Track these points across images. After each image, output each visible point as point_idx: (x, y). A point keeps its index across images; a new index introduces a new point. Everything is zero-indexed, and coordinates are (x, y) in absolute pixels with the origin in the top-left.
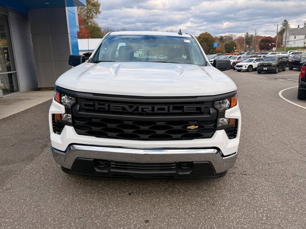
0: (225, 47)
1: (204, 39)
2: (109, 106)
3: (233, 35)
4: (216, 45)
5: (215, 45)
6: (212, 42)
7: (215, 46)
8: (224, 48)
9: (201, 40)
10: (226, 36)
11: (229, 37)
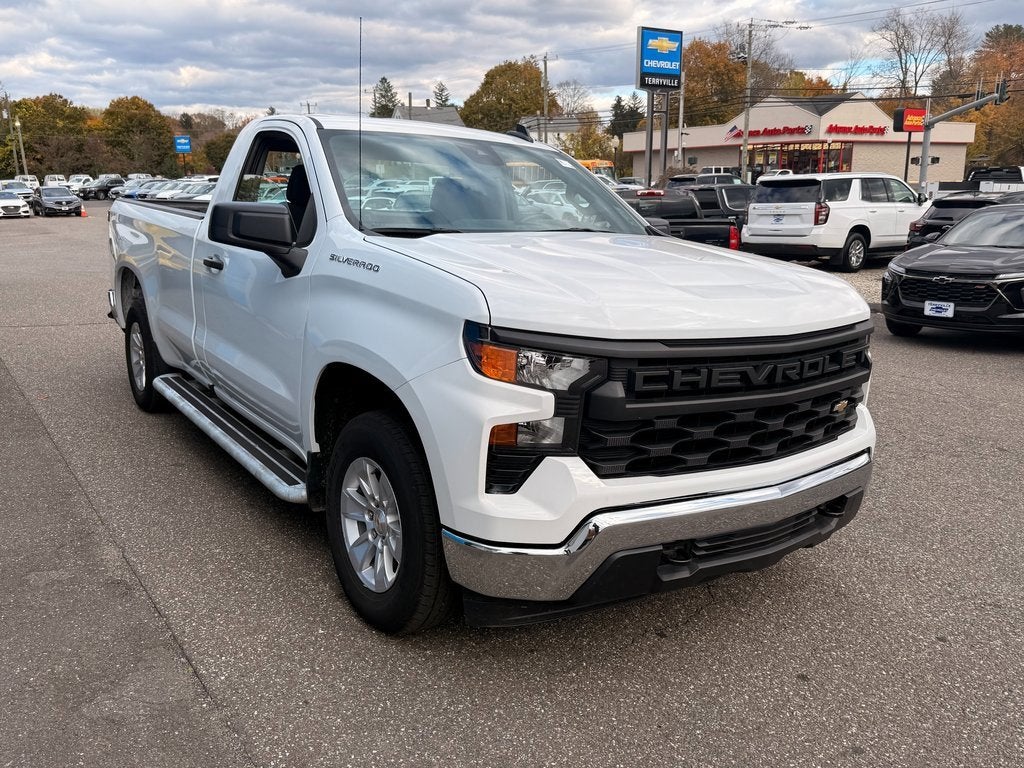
0: (208, 154)
1: (130, 119)
2: (710, 373)
3: (227, 114)
4: (185, 144)
5: (180, 144)
6: (160, 134)
7: (179, 147)
8: (205, 155)
9: (120, 125)
10: (200, 115)
11: (212, 118)
